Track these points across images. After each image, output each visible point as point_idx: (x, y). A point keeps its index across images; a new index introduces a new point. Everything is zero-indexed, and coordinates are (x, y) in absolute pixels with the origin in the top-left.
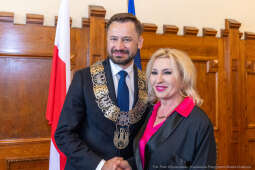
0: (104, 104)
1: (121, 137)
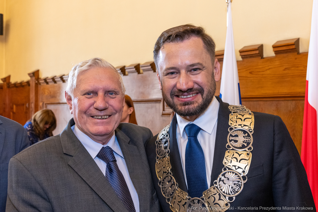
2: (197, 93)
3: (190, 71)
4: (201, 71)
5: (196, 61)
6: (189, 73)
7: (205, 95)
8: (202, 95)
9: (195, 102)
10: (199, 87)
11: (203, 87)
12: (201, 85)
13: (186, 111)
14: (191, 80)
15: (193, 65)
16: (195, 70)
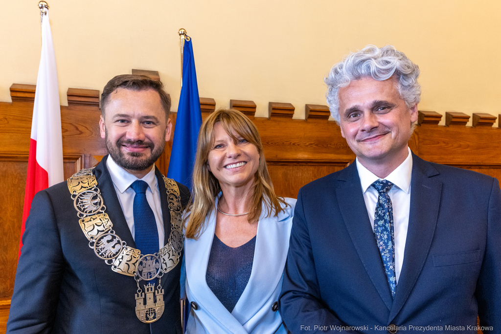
0: (108, 247)
1: (150, 302)
2: (147, 147)
3: (143, 123)
4: (155, 126)
5: (152, 114)
6: (141, 124)
7: (154, 151)
8: (152, 150)
9: (144, 155)
10: (149, 141)
11: (154, 142)
12: (152, 140)
13: (133, 163)
14: (143, 133)
15: (147, 117)
16: (149, 123)
